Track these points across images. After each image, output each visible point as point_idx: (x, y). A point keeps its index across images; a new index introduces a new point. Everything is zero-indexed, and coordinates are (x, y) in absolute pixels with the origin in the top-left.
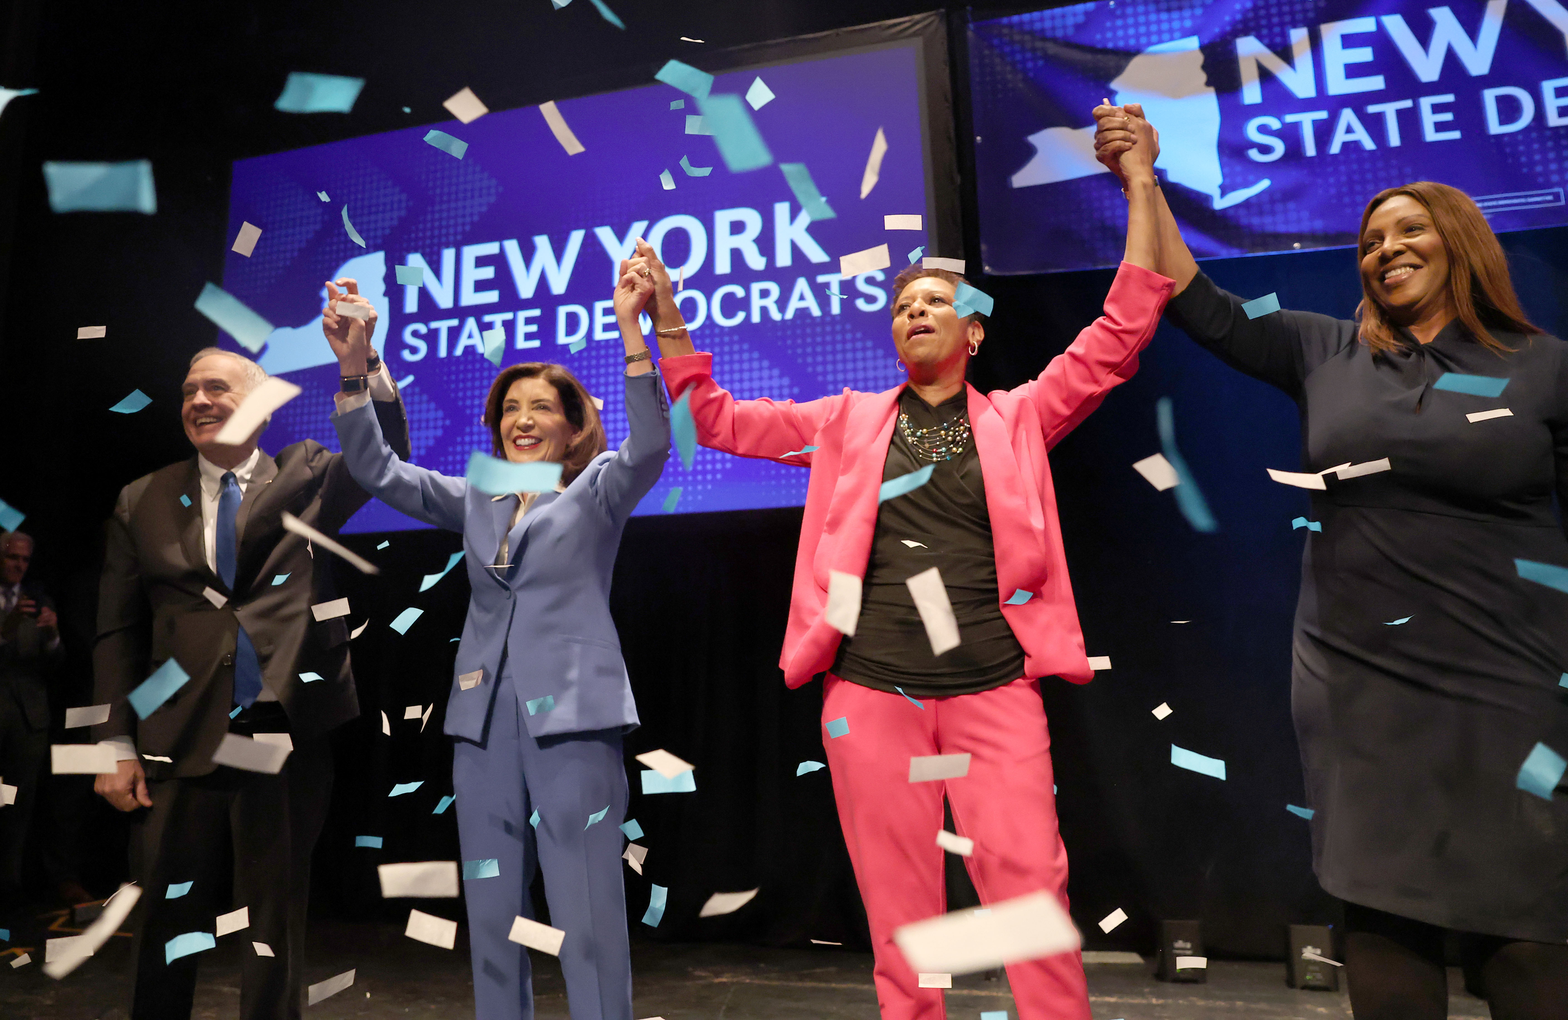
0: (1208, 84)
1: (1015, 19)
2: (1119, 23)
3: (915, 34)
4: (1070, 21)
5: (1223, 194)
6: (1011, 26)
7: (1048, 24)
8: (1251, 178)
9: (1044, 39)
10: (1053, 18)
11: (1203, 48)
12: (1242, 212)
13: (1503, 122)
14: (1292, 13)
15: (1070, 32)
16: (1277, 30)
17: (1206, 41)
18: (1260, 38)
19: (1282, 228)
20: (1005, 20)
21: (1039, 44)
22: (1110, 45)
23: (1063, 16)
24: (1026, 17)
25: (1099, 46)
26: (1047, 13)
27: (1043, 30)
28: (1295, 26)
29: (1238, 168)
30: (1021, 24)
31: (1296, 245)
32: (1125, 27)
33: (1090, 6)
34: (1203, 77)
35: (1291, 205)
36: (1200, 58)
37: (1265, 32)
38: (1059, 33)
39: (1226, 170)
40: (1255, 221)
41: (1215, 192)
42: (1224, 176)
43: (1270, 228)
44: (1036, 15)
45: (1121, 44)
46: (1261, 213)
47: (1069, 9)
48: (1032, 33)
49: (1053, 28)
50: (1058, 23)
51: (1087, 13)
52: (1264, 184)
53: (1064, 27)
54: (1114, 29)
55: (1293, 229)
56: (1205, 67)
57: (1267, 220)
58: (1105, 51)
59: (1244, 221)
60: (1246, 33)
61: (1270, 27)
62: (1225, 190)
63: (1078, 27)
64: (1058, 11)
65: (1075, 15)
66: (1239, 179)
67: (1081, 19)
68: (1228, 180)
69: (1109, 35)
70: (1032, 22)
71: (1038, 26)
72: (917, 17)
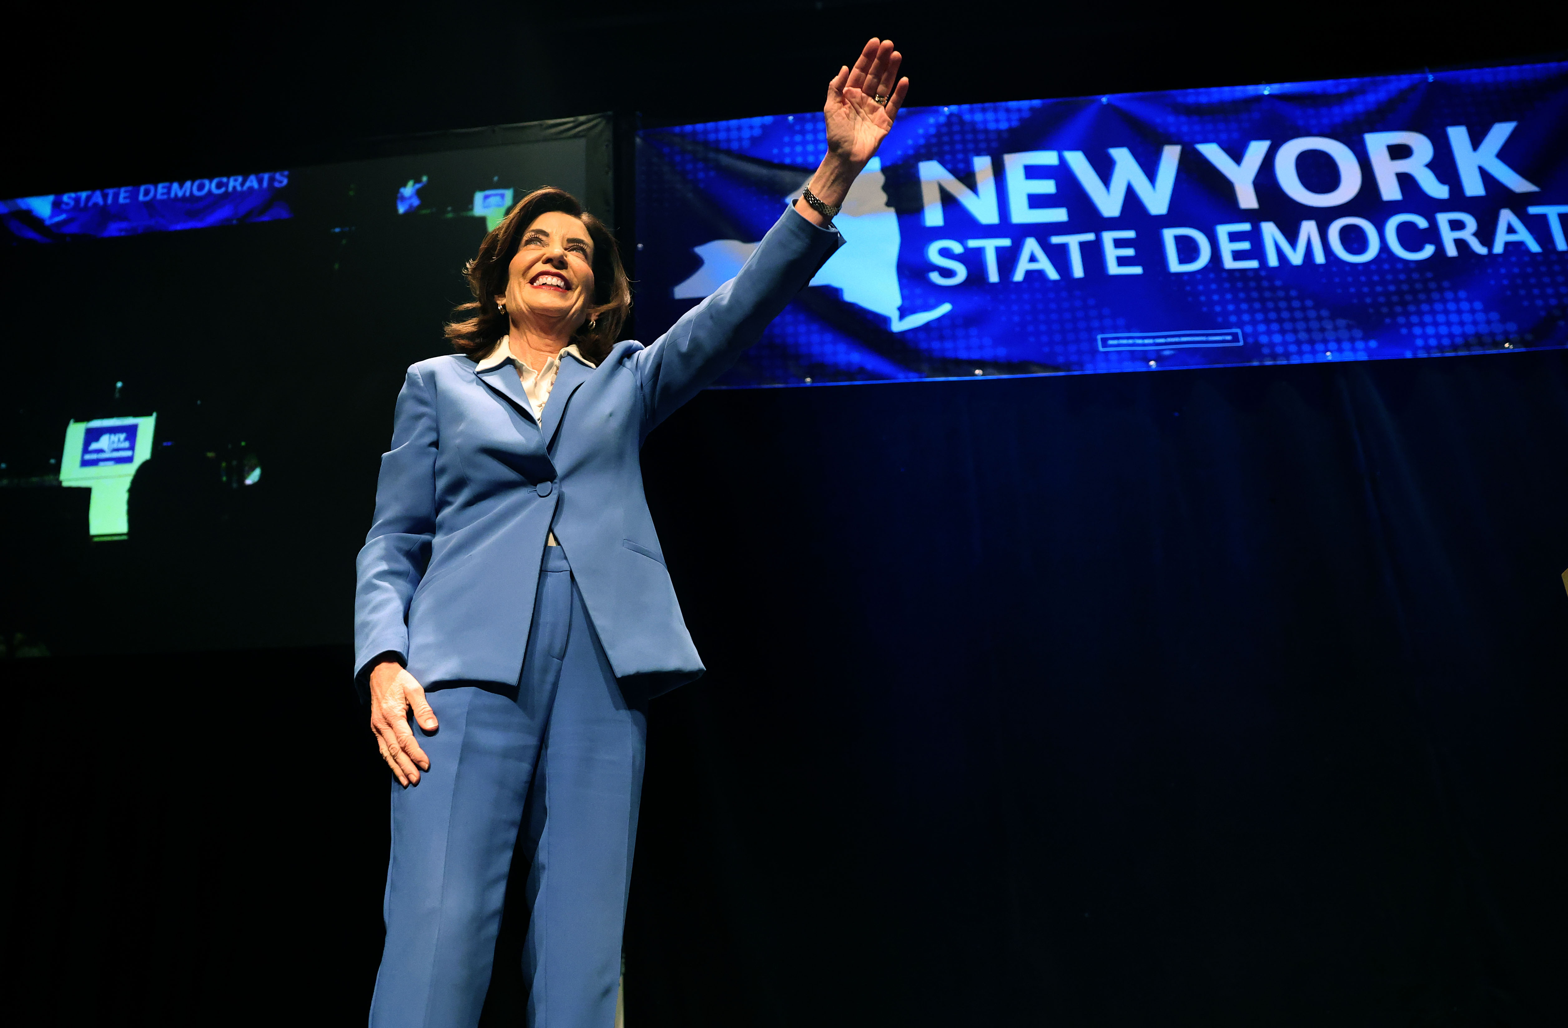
0: (888, 204)
1: (688, 128)
2: (798, 138)
3: (575, 136)
4: (746, 134)
5: (902, 316)
6: (683, 135)
7: (722, 136)
8: (932, 301)
9: (718, 150)
10: (728, 130)
11: (884, 170)
12: (922, 336)
13: (1182, 261)
14: (976, 141)
15: (746, 144)
16: (960, 156)
17: (888, 163)
18: (943, 163)
19: (963, 355)
20: (677, 129)
21: (712, 155)
22: (788, 161)
23: (739, 128)
24: (700, 127)
25: (776, 161)
26: (723, 124)
27: (717, 141)
28: (979, 154)
29: (918, 291)
30: (694, 133)
31: (978, 372)
32: (804, 143)
33: (768, 119)
35: (973, 331)
36: (881, 179)
37: (948, 157)
38: (735, 146)
39: (906, 292)
40: (936, 345)
41: (894, 315)
42: (903, 297)
43: (950, 354)
44: (710, 125)
45: (799, 160)
46: (942, 338)
47: (745, 122)
48: (706, 144)
49: (729, 140)
50: (734, 134)
51: (764, 128)
52: (945, 308)
53: (740, 139)
54: (793, 144)
55: (975, 355)
56: (885, 188)
57: (949, 345)
58: (783, 167)
59: (924, 345)
60: (929, 158)
61: (953, 152)
62: (904, 312)
63: (754, 140)
64: (734, 123)
65: (751, 127)
66: (919, 302)
67: (757, 132)
68: (907, 303)
69: (787, 150)
70: (706, 132)
71: (712, 137)
72: (582, 118)
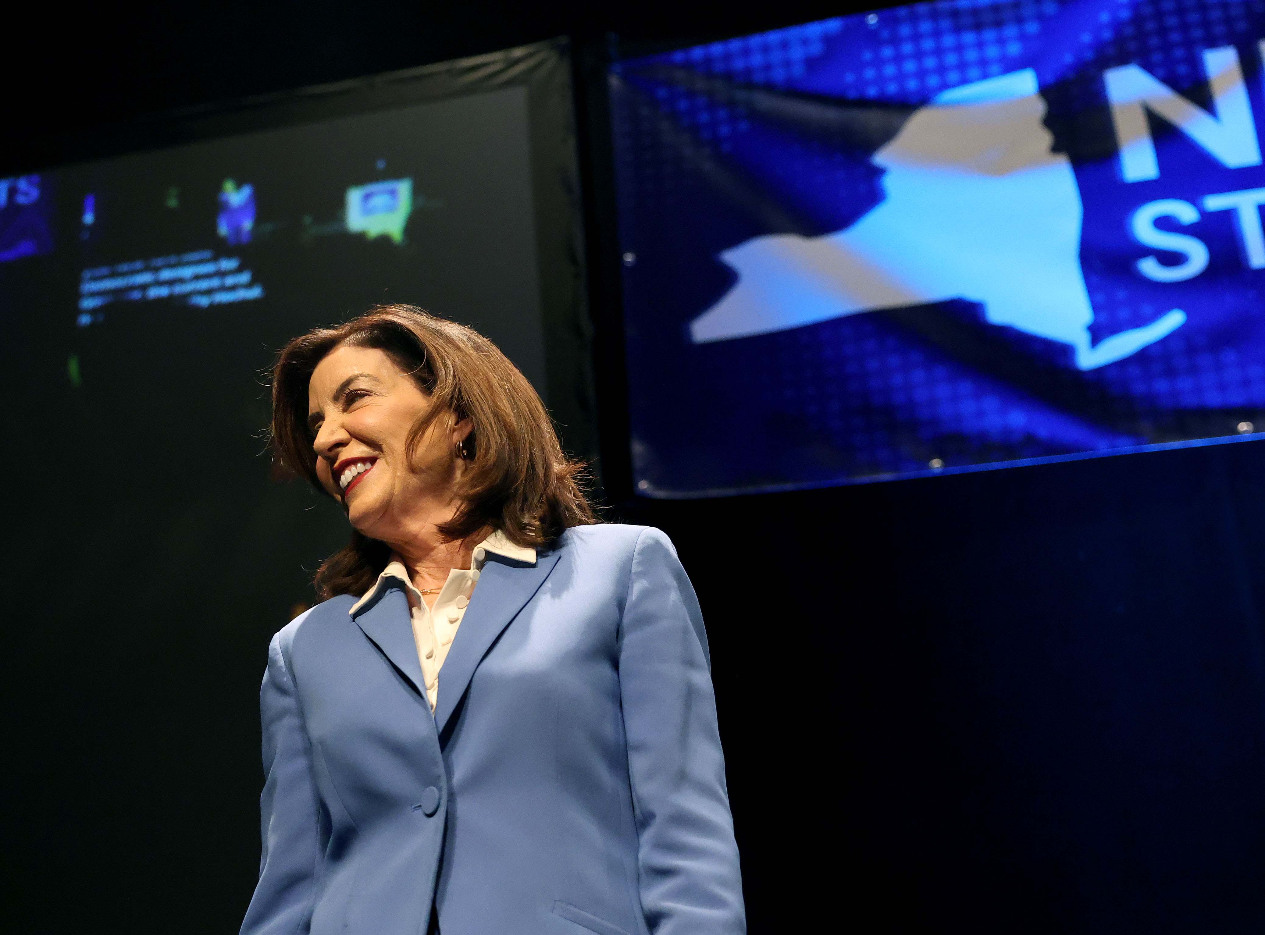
0: (1056, 149)
1: (698, 53)
2: (887, 52)
3: (510, 83)
4: (797, 53)
5: (1096, 341)
6: (688, 65)
7: (757, 60)
8: (1147, 309)
9: (750, 86)
10: (766, 49)
11: (1044, 90)
12: (1135, 371)
14: (1206, 24)
15: (798, 71)
16: (1179, 53)
17: (1050, 78)
18: (1149, 67)
19: (1213, 398)
20: (678, 57)
21: (741, 95)
22: (872, 92)
23: (785, 45)
24: (717, 49)
25: (852, 94)
26: (755, 41)
27: (748, 71)
28: (1213, 43)
29: (1121, 294)
30: (708, 61)
31: (1244, 427)
32: (898, 59)
33: (833, 25)
34: (1045, 139)
35: (1229, 356)
36: (1039, 108)
37: (1157, 57)
38: (779, 75)
39: (1100, 298)
40: (1161, 386)
41: (1080, 339)
42: (1096, 307)
43: (1190, 400)
44: (735, 45)
45: (892, 88)
46: (1171, 373)
47: (793, 33)
48: (729, 76)
49: (768, 67)
50: (776, 57)
51: (828, 40)
52: (1174, 320)
53: (787, 64)
54: (878, 63)
55: (1236, 397)
56: (1049, 122)
57: (1185, 384)
58: (864, 103)
59: (1139, 388)
60: (1122, 60)
61: (1166, 48)
62: (1098, 334)
63: (811, 63)
64: (774, 37)
65: (805, 42)
66: (1124, 313)
67: (816, 49)
68: (1104, 317)
69: (870, 74)
70: (727, 57)
71: (739, 64)
72: (518, 52)
